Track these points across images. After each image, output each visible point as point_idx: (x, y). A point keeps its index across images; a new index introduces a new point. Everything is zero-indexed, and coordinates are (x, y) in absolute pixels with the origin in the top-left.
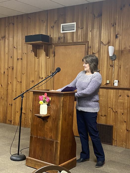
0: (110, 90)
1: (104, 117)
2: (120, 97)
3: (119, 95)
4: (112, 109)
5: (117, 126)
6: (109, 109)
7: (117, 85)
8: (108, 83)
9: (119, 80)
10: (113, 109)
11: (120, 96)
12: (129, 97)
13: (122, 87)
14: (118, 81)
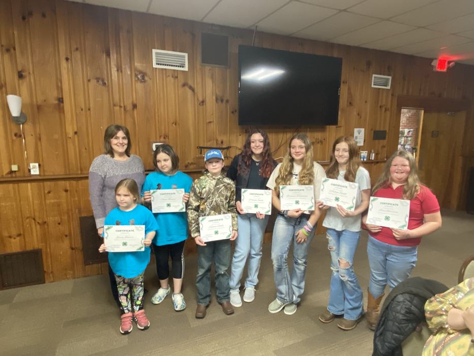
0: (23, 185)
1: (18, 238)
2: (50, 195)
3: (46, 192)
4: (34, 219)
5: (50, 248)
6: (28, 220)
7: (37, 173)
8: (15, 171)
9: (41, 163)
10: (37, 219)
11: (49, 192)
12: (69, 192)
13: (49, 174)
14: (39, 165)
